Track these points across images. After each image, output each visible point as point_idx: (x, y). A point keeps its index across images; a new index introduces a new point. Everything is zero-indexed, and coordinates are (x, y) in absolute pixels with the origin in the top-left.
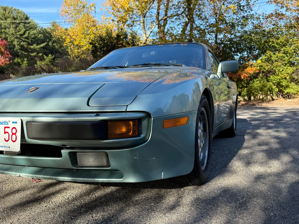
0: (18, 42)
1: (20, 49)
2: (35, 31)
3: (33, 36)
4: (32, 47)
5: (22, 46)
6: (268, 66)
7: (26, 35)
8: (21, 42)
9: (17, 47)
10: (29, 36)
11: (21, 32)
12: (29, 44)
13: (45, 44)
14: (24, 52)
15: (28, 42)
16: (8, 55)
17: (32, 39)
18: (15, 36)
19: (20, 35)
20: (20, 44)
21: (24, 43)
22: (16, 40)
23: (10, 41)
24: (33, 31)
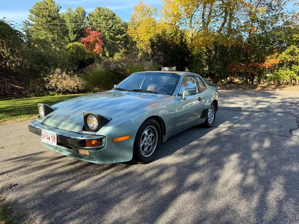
0: (108, 33)
1: (109, 38)
2: (119, 25)
3: (118, 29)
4: (117, 37)
5: (110, 36)
6: (290, 57)
7: (113, 28)
8: (110, 33)
9: (107, 37)
10: (115, 29)
11: (110, 26)
12: (115, 35)
13: (126, 34)
14: (111, 41)
15: (115, 33)
16: (101, 43)
17: (117, 30)
18: (106, 29)
19: (110, 28)
20: (109, 35)
21: (112, 34)
22: (107, 32)
23: (103, 32)
24: (118, 25)
